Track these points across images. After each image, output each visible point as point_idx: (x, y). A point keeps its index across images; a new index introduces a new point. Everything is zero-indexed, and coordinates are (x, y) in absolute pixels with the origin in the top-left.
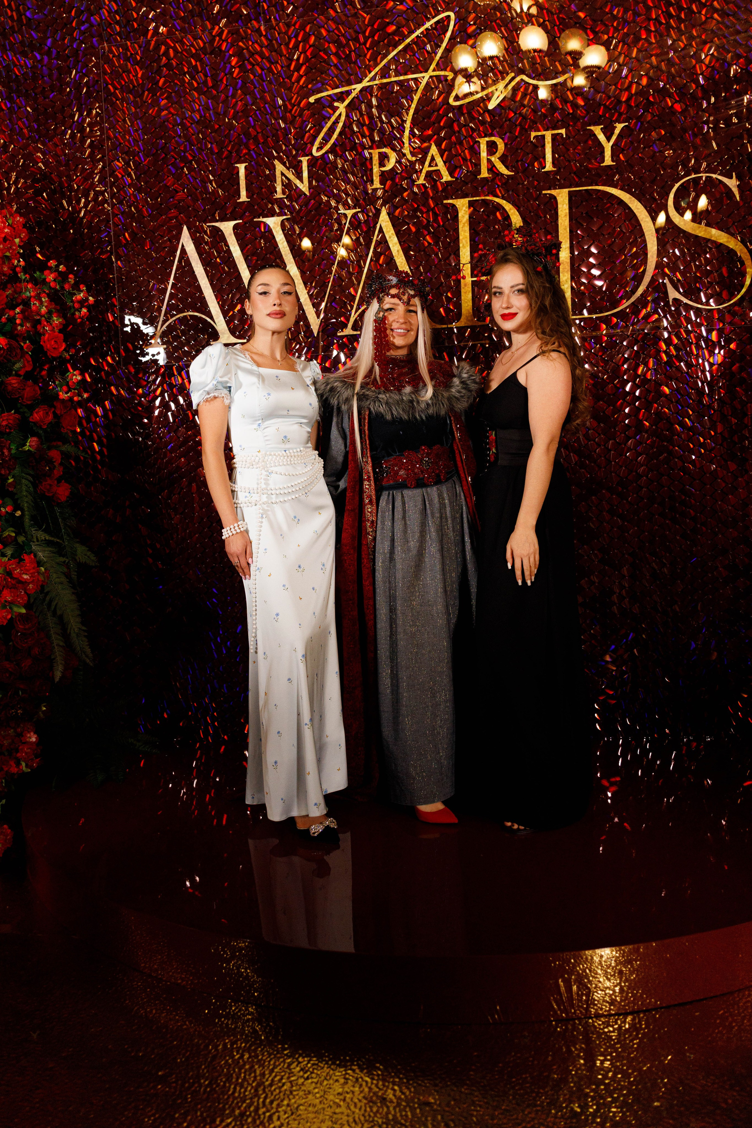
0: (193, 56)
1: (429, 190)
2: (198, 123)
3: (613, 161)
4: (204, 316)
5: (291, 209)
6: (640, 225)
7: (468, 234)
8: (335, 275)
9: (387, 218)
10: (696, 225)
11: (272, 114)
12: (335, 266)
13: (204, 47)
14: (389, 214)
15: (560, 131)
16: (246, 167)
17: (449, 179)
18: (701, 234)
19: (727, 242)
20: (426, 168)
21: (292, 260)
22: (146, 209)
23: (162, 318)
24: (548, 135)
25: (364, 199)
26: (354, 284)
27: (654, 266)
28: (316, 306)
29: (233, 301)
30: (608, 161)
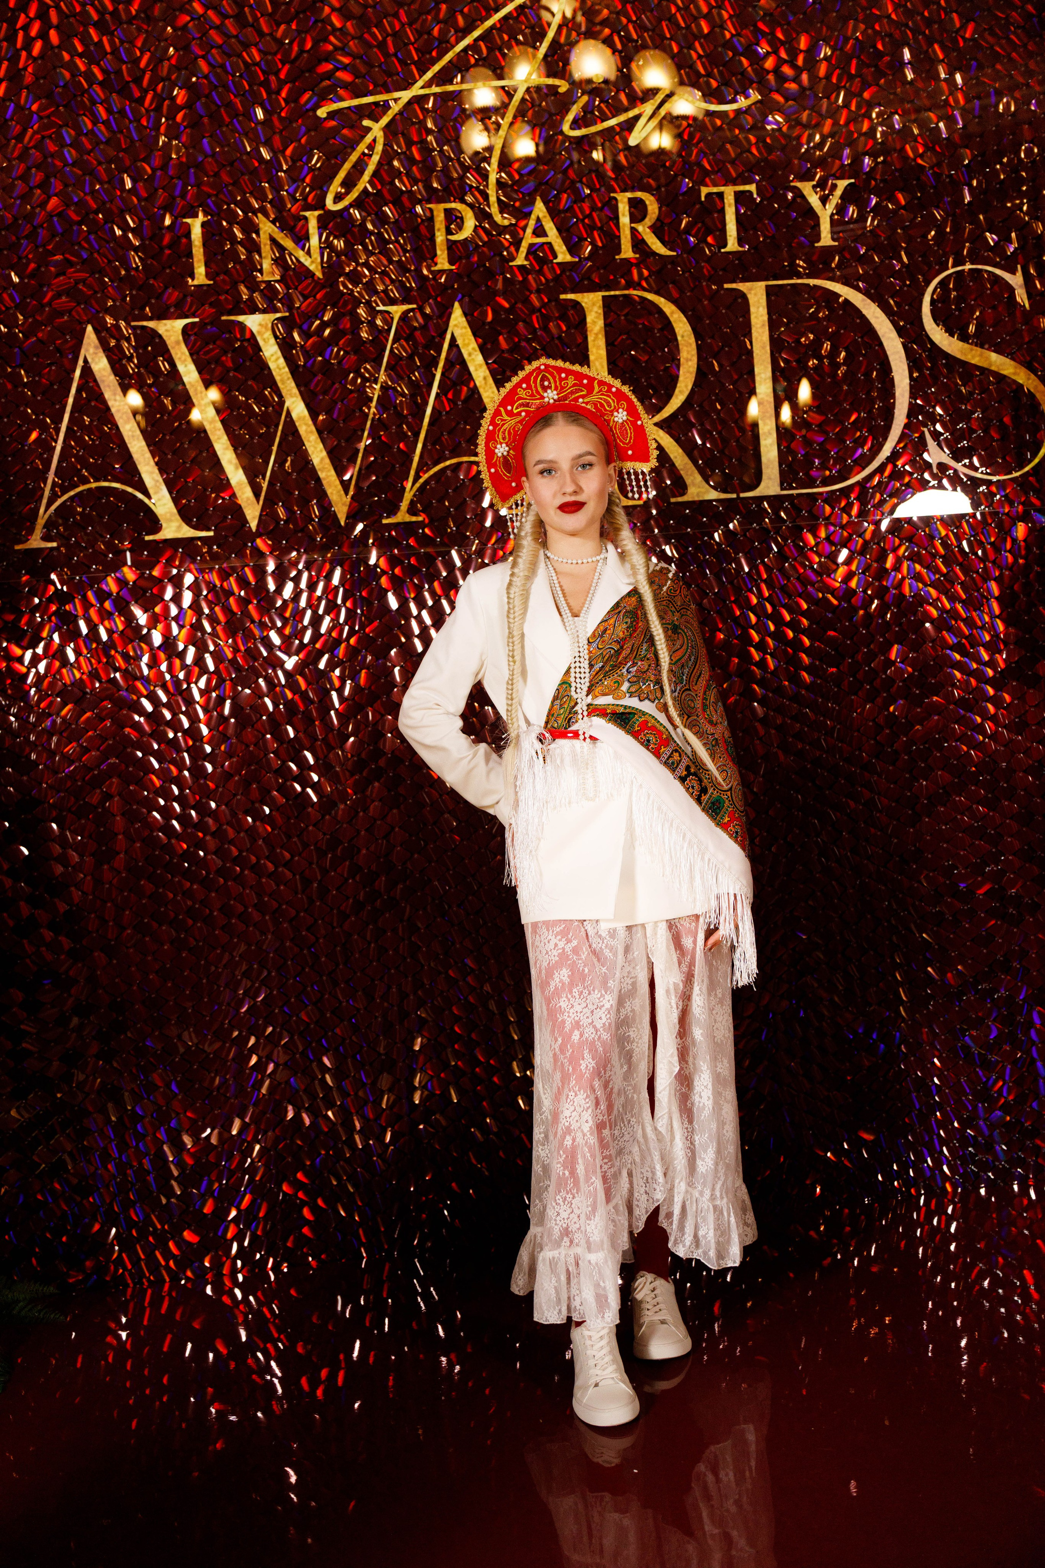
0: (96, 25)
1: (530, 277)
2: (107, 142)
3: (833, 239)
4: (130, 490)
5: (288, 302)
6: (881, 344)
7: (603, 352)
8: (373, 419)
9: (463, 321)
10: (966, 346)
11: (246, 135)
12: (374, 404)
13: (116, 10)
14: (465, 314)
15: (747, 188)
16: (203, 225)
17: (568, 258)
18: (975, 361)
19: (1015, 374)
20: (528, 239)
21: (295, 391)
22: (11, 296)
23: (47, 493)
24: (729, 193)
25: (419, 288)
26: (405, 434)
27: (905, 411)
28: (340, 471)
29: (184, 463)
30: (826, 239)
